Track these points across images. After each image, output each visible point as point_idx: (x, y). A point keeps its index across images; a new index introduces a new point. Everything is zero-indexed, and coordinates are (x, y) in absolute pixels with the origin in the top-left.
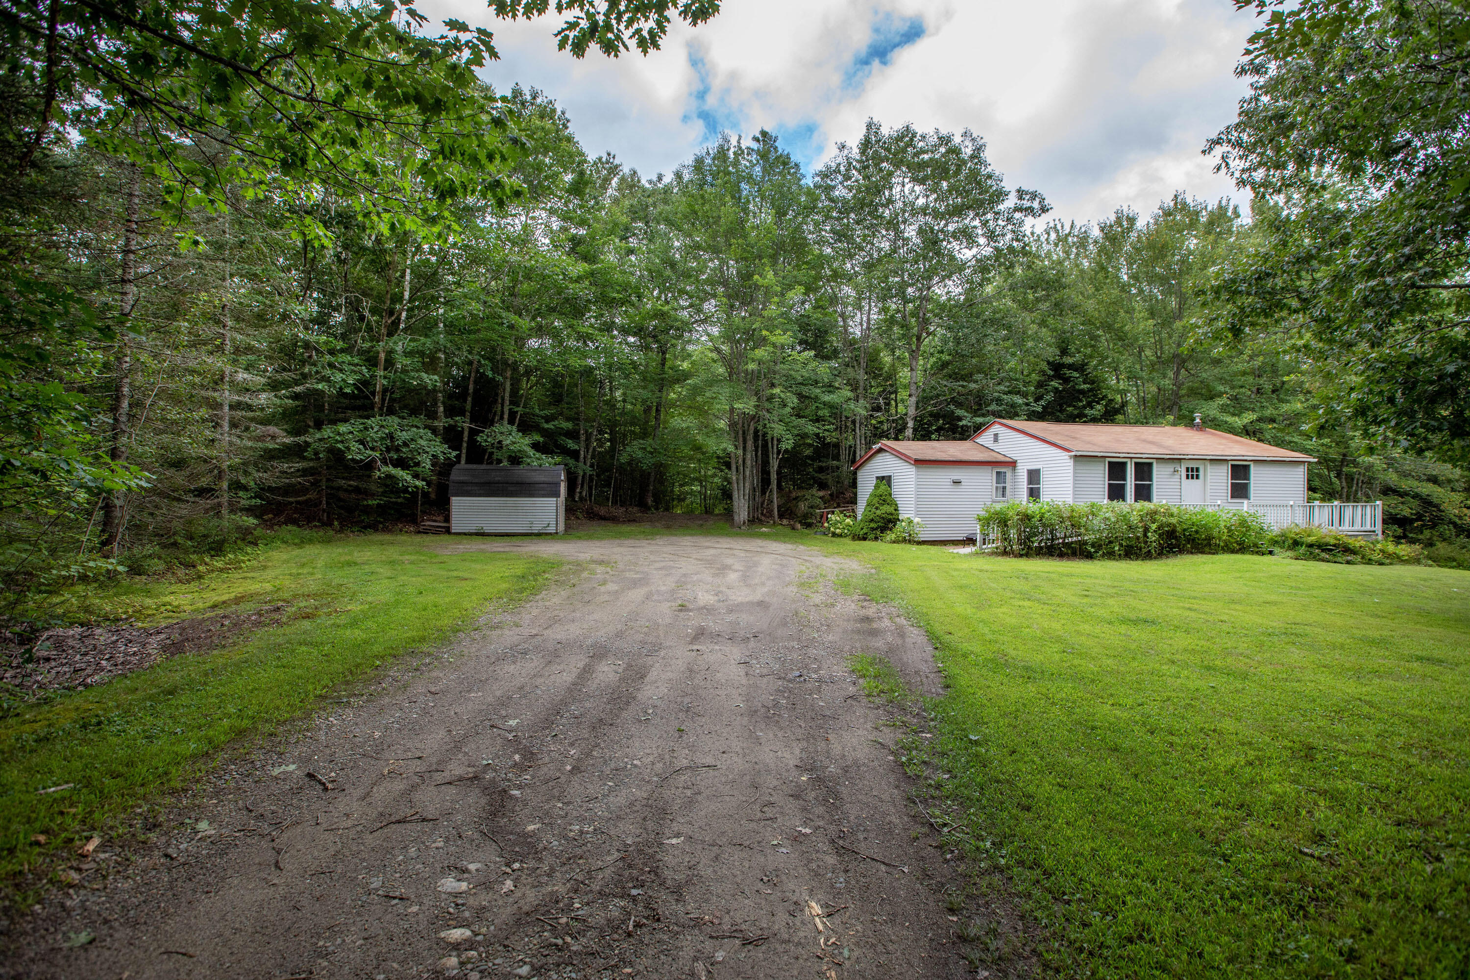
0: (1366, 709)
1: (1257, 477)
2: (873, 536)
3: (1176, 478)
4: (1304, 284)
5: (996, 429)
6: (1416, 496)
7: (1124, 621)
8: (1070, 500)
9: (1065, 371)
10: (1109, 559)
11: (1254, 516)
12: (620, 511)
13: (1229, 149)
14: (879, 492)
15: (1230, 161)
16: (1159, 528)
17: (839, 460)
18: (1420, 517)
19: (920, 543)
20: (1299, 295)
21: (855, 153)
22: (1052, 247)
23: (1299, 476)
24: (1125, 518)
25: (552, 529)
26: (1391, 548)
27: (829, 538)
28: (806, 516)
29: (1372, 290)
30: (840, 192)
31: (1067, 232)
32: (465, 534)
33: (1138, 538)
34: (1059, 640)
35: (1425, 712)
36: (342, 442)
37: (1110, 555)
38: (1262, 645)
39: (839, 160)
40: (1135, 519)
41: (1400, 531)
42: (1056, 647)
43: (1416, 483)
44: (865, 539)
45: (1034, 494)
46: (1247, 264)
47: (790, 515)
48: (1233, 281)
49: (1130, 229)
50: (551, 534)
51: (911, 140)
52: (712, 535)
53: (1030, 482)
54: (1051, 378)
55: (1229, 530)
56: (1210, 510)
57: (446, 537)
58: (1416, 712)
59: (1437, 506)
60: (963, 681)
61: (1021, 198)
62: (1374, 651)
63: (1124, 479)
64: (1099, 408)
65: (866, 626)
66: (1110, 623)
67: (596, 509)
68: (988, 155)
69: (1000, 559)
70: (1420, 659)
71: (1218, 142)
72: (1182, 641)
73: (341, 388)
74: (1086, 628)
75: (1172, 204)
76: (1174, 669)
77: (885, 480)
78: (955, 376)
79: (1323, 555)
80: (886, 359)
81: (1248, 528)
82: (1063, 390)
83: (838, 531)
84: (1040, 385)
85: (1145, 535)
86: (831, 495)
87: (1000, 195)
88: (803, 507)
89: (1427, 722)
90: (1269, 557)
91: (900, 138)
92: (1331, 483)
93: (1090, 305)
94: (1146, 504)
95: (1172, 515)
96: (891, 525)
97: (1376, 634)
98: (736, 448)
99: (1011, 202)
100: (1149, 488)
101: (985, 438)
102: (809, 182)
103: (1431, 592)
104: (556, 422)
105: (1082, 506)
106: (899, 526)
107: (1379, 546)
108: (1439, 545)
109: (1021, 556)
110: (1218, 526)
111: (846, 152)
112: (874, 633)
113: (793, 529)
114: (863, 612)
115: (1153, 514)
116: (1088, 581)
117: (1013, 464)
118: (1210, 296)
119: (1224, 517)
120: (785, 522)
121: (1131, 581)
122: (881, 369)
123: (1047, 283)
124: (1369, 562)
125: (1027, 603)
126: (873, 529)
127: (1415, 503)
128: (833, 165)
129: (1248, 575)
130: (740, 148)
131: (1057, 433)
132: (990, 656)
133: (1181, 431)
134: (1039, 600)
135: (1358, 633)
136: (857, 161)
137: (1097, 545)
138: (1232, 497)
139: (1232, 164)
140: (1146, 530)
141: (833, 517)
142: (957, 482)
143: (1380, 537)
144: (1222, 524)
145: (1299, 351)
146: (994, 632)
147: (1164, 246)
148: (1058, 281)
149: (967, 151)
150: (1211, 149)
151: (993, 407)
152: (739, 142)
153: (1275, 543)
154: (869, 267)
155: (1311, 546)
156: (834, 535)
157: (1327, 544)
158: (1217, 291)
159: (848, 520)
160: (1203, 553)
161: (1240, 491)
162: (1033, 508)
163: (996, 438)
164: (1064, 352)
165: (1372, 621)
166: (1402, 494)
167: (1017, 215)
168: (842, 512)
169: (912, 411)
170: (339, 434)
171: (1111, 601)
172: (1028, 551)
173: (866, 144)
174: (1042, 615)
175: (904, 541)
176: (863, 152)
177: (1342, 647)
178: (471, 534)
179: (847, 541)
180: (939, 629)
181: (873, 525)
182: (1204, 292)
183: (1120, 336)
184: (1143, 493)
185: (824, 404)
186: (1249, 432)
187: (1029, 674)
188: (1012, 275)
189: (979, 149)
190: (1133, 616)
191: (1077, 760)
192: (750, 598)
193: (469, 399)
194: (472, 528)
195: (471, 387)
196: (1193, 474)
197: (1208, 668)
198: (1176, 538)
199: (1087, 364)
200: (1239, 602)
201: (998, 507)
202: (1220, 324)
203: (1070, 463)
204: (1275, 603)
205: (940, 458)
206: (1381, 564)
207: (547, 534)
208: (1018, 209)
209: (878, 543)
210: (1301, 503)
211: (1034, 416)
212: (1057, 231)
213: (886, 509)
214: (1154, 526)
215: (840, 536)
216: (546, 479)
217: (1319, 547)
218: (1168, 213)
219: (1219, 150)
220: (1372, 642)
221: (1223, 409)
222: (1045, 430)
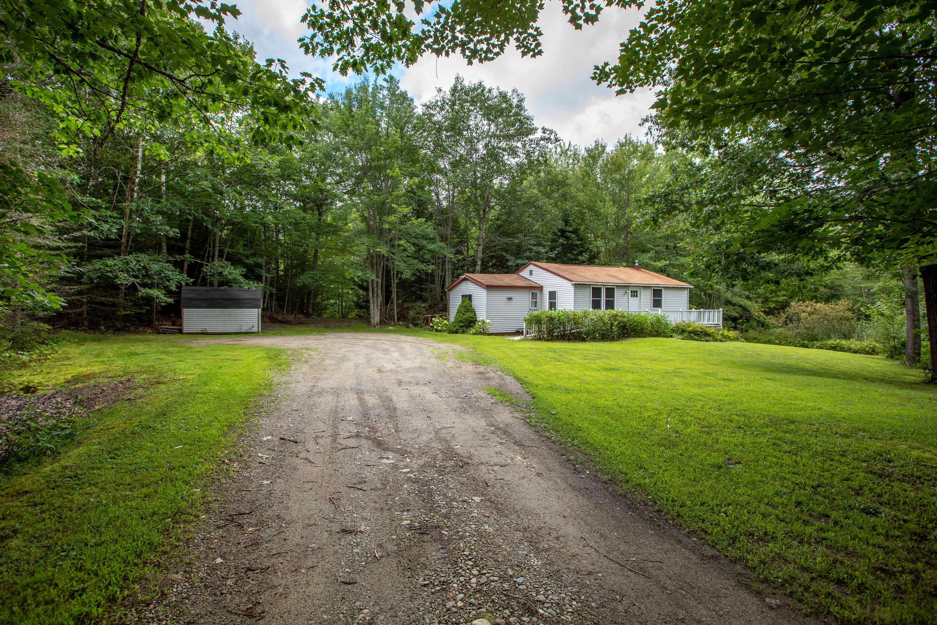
0: (700, 397)
1: (666, 296)
2: (461, 331)
3: (626, 297)
4: (686, 199)
5: (531, 267)
6: (741, 306)
7: (605, 369)
8: (572, 309)
9: (568, 234)
10: (594, 341)
11: (663, 317)
12: (291, 317)
13: (652, 125)
14: (465, 304)
15: (652, 131)
16: (618, 324)
17: (434, 284)
18: (741, 317)
19: (490, 334)
20: (683, 203)
21: (448, 96)
22: (558, 156)
23: (685, 295)
24: (601, 319)
25: (255, 329)
26: (726, 333)
27: (434, 332)
28: (414, 319)
29: (712, 211)
30: (438, 118)
31: (567, 148)
32: (193, 333)
33: (608, 330)
34: (576, 378)
35: (721, 398)
36: (111, 272)
37: (594, 339)
38: (664, 377)
39: (438, 98)
40: (606, 319)
41: (733, 324)
42: (577, 381)
43: (739, 299)
44: (456, 333)
45: (552, 305)
46: (660, 188)
47: (404, 318)
48: (653, 196)
49: (603, 151)
50: (254, 333)
51: (483, 91)
52: (359, 332)
53: (550, 299)
54: (559, 237)
55: (652, 325)
56: (642, 314)
57: (181, 336)
58: (717, 397)
59: (749, 311)
60: (541, 395)
61: (544, 133)
62: (708, 378)
63: (600, 297)
64: (586, 256)
65: (483, 376)
66: (598, 371)
67: (275, 315)
68: (525, 104)
69: (537, 342)
70: (724, 380)
71: (646, 120)
72: (630, 377)
73: (107, 235)
74: (588, 373)
75: (624, 140)
76: (627, 387)
77: (470, 297)
78: (505, 234)
79: (696, 337)
80: (462, 221)
81: (661, 323)
82: (567, 244)
83: (439, 328)
84: (553, 241)
85: (611, 328)
86: (430, 306)
87: (533, 130)
88: (412, 313)
89: (720, 400)
90: (671, 339)
91: (475, 89)
92: (702, 299)
93: (581, 196)
94: (612, 311)
95: (624, 317)
96: (472, 324)
97: (711, 371)
98: (377, 277)
99: (539, 134)
100: (613, 302)
101: (525, 273)
102: (419, 110)
103: (739, 354)
104: (255, 259)
105: (579, 312)
106: (477, 326)
107: (721, 332)
108: (750, 331)
109: (548, 340)
110: (646, 322)
111: (442, 94)
112: (488, 379)
113: (408, 327)
114: (478, 370)
115: (615, 316)
116: (585, 352)
117: (541, 288)
118: (643, 203)
119: (649, 318)
120: (401, 323)
121: (606, 352)
122: (459, 227)
123: (558, 182)
124: (716, 340)
125: (558, 363)
126: (461, 327)
127: (739, 309)
128: (434, 101)
129: (660, 348)
130: (376, 86)
131: (565, 271)
132: (549, 385)
133: (628, 270)
134: (563, 361)
135: (703, 371)
136: (450, 100)
137: (587, 334)
138: (654, 307)
139: (653, 133)
140: (612, 325)
141: (435, 320)
142: (510, 299)
143: (721, 328)
144: (649, 321)
145: (684, 232)
146: (547, 376)
147: (621, 164)
148: (564, 181)
149: (515, 101)
150: (643, 124)
151: (527, 254)
152: (375, 82)
153: (673, 331)
154: (455, 165)
155: (690, 332)
156: (437, 330)
157: (697, 331)
158: (646, 200)
159: (446, 321)
160: (639, 337)
161: (657, 304)
162: (553, 313)
163: (531, 272)
164: (567, 222)
165: (711, 366)
166: (734, 305)
167: (542, 142)
168: (441, 317)
169: (480, 255)
170: (107, 266)
171: (598, 361)
172: (551, 337)
173: (454, 90)
174: (567, 368)
175: (481, 333)
176: (453, 95)
177: (696, 377)
178: (198, 334)
179: (445, 334)
180: (521, 376)
181: (461, 324)
182: (640, 201)
183: (597, 214)
184: (610, 305)
185: (429, 251)
186: (662, 271)
187: (567, 391)
188: (539, 177)
189: (521, 101)
190: (608, 367)
191: (594, 417)
192: (412, 366)
193: (188, 241)
194: (199, 330)
195: (189, 233)
196: (634, 294)
197: (642, 387)
198: (626, 329)
199: (578, 229)
200: (655, 360)
201: (536, 313)
202: (647, 217)
203: (572, 288)
204: (671, 360)
205: (500, 285)
206: (721, 341)
207: (252, 333)
208: (542, 139)
209: (465, 336)
210: (686, 310)
211: (550, 260)
212: (561, 147)
213: (469, 314)
214: (616, 323)
215: (440, 331)
216: (250, 297)
217: (693, 333)
218: (622, 145)
219: (647, 125)
220: (708, 374)
221: (651, 258)
222: (558, 268)
